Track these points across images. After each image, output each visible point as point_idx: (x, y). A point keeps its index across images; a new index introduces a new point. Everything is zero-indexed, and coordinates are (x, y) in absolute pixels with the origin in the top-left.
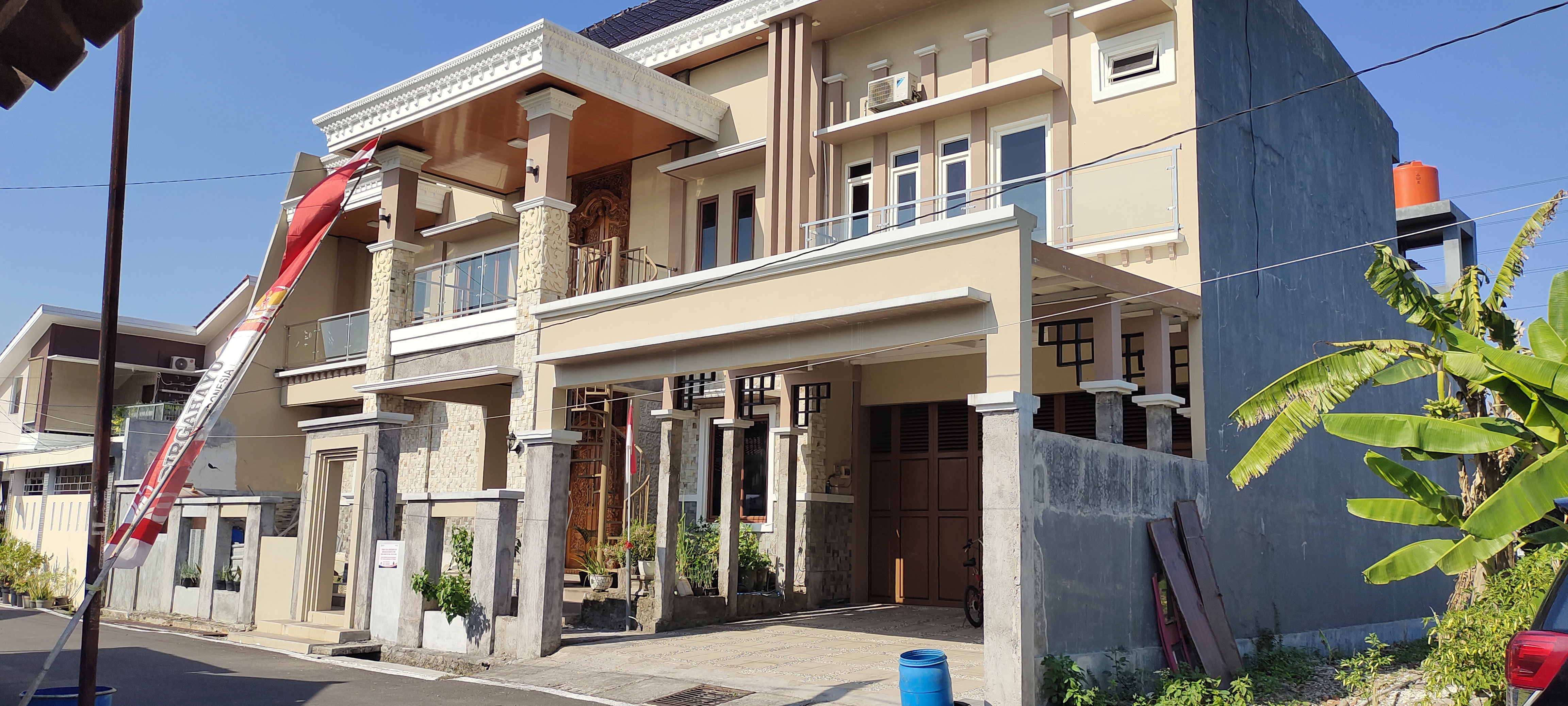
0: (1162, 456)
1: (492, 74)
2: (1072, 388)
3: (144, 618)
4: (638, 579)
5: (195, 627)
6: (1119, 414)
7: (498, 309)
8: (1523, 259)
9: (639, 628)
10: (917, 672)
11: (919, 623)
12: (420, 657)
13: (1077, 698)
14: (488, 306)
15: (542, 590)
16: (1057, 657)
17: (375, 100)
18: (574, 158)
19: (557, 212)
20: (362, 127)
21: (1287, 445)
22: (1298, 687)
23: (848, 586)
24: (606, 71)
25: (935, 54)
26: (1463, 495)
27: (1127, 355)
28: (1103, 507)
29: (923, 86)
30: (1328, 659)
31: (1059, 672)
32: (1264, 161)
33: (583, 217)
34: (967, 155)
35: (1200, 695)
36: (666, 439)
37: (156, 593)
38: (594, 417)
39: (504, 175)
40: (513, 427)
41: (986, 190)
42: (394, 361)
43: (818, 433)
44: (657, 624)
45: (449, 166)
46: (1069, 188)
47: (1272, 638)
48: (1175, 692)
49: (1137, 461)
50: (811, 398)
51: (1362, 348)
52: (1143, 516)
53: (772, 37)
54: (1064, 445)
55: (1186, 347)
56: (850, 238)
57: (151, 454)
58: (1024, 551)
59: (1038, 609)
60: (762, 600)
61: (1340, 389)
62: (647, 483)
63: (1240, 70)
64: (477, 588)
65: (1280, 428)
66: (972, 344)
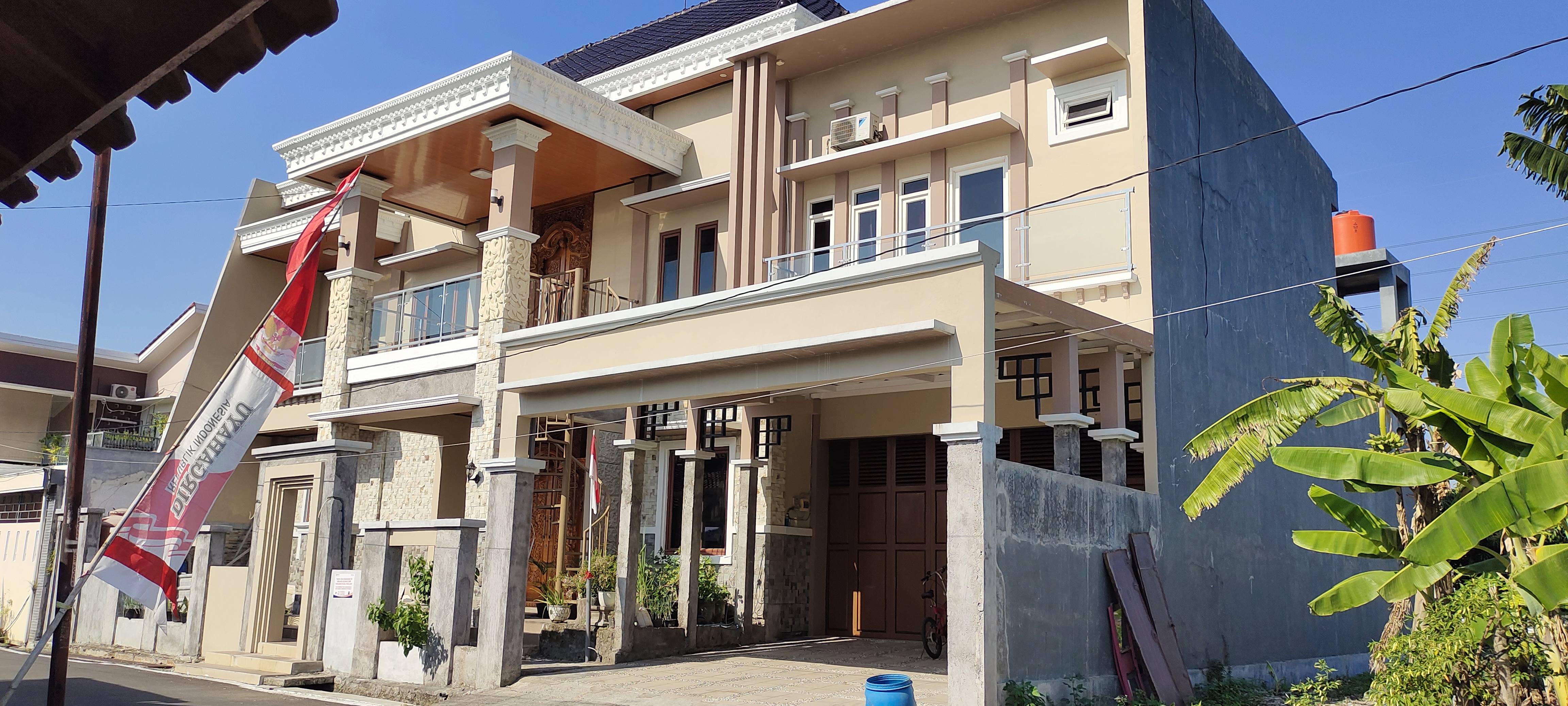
0: (1117, 489)
1: (458, 105)
2: (1029, 423)
3: (84, 650)
4: (598, 609)
5: (138, 659)
6: (1077, 447)
7: (456, 338)
8: (1458, 302)
9: (598, 658)
10: (883, 696)
11: (878, 655)
12: (376, 688)
14: (447, 336)
15: (503, 619)
16: (1019, 683)
17: (338, 127)
18: (537, 192)
19: (522, 242)
20: (324, 154)
21: (1237, 478)
23: (805, 619)
24: (572, 104)
25: (896, 95)
26: (1401, 528)
27: (1083, 390)
28: (1061, 537)
29: (884, 126)
30: (1275, 691)
31: (1020, 697)
32: (1212, 206)
33: (545, 249)
34: (927, 194)
36: (629, 470)
37: (97, 625)
38: (553, 449)
39: (465, 205)
40: (473, 455)
41: (946, 228)
42: (351, 389)
43: (778, 466)
44: (616, 654)
45: (410, 195)
46: (1026, 227)
47: (1222, 669)
49: (1093, 493)
50: (771, 431)
51: (1308, 385)
52: (1099, 546)
53: (737, 74)
54: (1025, 474)
55: (1139, 384)
56: (811, 272)
57: (95, 482)
58: (987, 579)
59: (1000, 636)
60: (721, 632)
61: (1288, 424)
62: (607, 515)
63: (1189, 117)
64: (435, 618)
65: (1231, 461)
66: (937, 377)
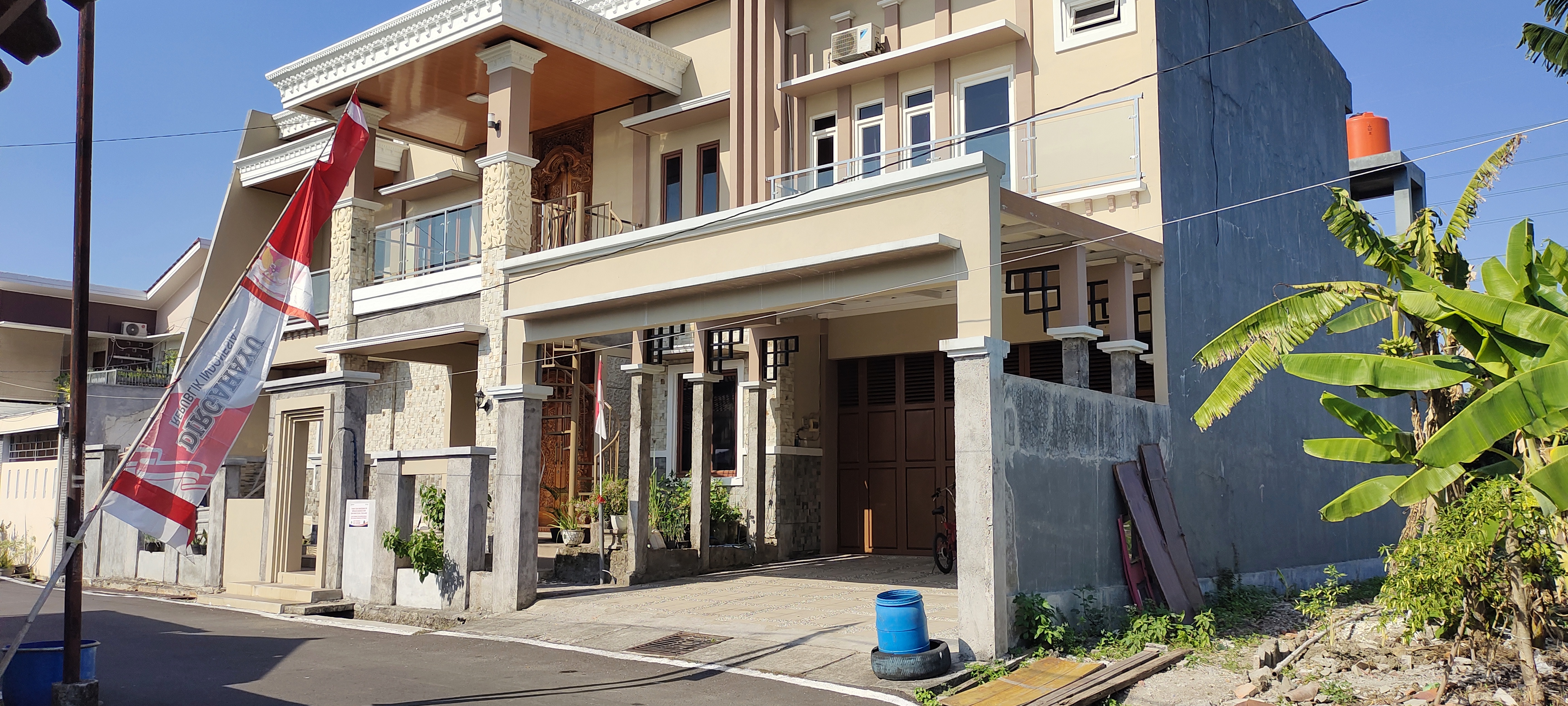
0: (1126, 401)
1: (450, 27)
2: (1037, 337)
3: (109, 584)
4: (611, 533)
5: (162, 591)
6: (1085, 360)
7: (461, 266)
8: (1477, 201)
9: (613, 581)
10: (894, 611)
11: (889, 571)
12: (395, 613)
13: (1047, 634)
14: (451, 264)
16: (1028, 595)
17: (330, 54)
18: (535, 115)
19: (521, 167)
20: (317, 82)
21: (1248, 386)
22: (1258, 622)
23: (817, 537)
24: (567, 23)
25: (898, 5)
26: (1415, 432)
27: (1092, 302)
28: (1070, 449)
29: (886, 37)
30: (1285, 597)
31: (1030, 609)
32: (1223, 111)
33: (545, 174)
34: (931, 107)
35: (1165, 629)
36: (637, 394)
37: (119, 558)
38: (561, 376)
39: (463, 131)
40: (481, 384)
41: (951, 139)
42: (357, 320)
43: (787, 387)
44: (630, 577)
45: (407, 122)
46: (1033, 138)
47: (1232, 577)
48: (1141, 626)
49: (1103, 405)
50: (779, 352)
51: (1320, 290)
52: (1109, 459)
54: (1034, 388)
55: (1149, 295)
56: (815, 189)
57: (109, 420)
58: (996, 493)
59: (1009, 549)
60: (734, 553)
61: (1300, 331)
62: (617, 439)
63: (1200, 19)
64: (450, 545)
65: (1242, 370)
66: (945, 294)
